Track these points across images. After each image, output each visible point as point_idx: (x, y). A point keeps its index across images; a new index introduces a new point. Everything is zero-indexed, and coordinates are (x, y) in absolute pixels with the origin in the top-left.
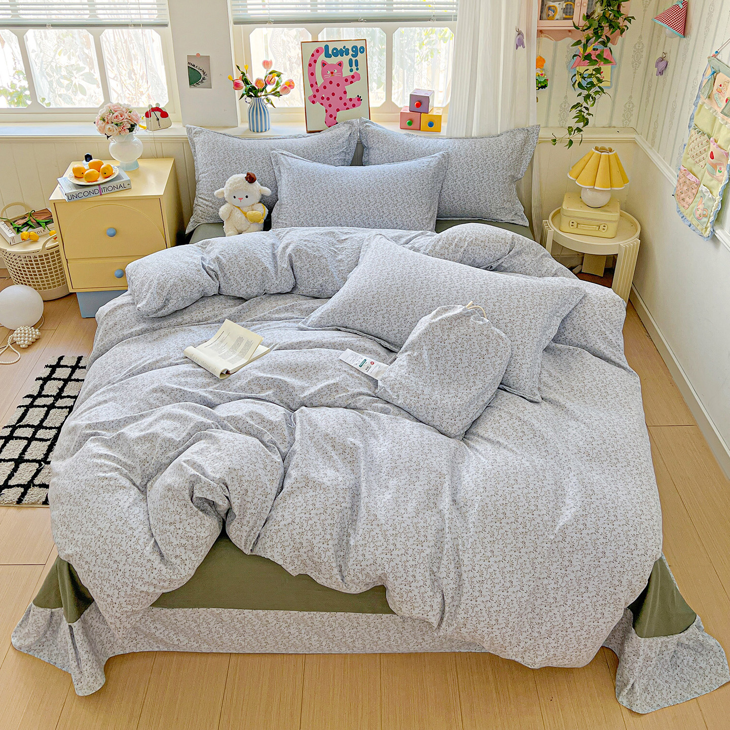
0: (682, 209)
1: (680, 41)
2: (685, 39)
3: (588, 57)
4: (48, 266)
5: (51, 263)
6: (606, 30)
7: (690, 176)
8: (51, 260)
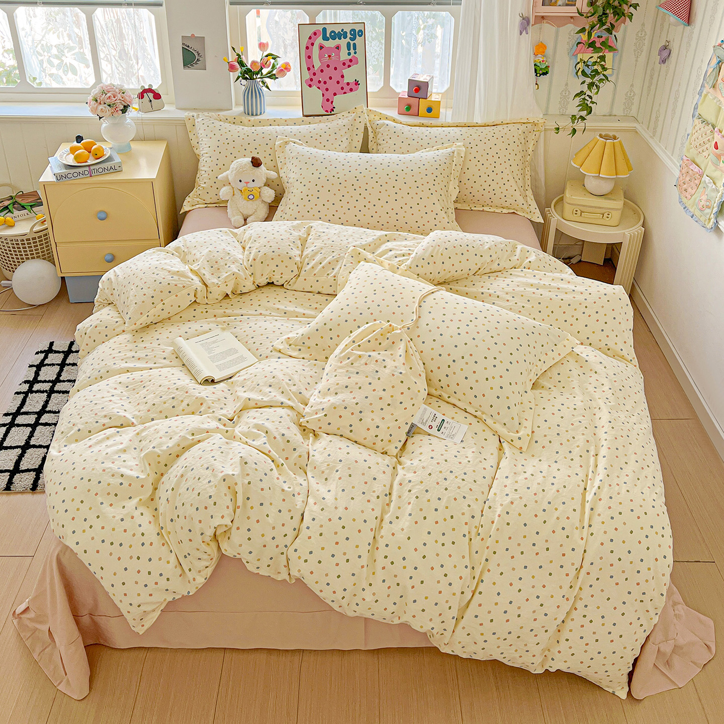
0: (684, 200)
1: (684, 29)
2: (689, 27)
3: (592, 45)
4: (36, 250)
5: (39, 247)
6: (611, 17)
7: (693, 167)
8: (38, 244)
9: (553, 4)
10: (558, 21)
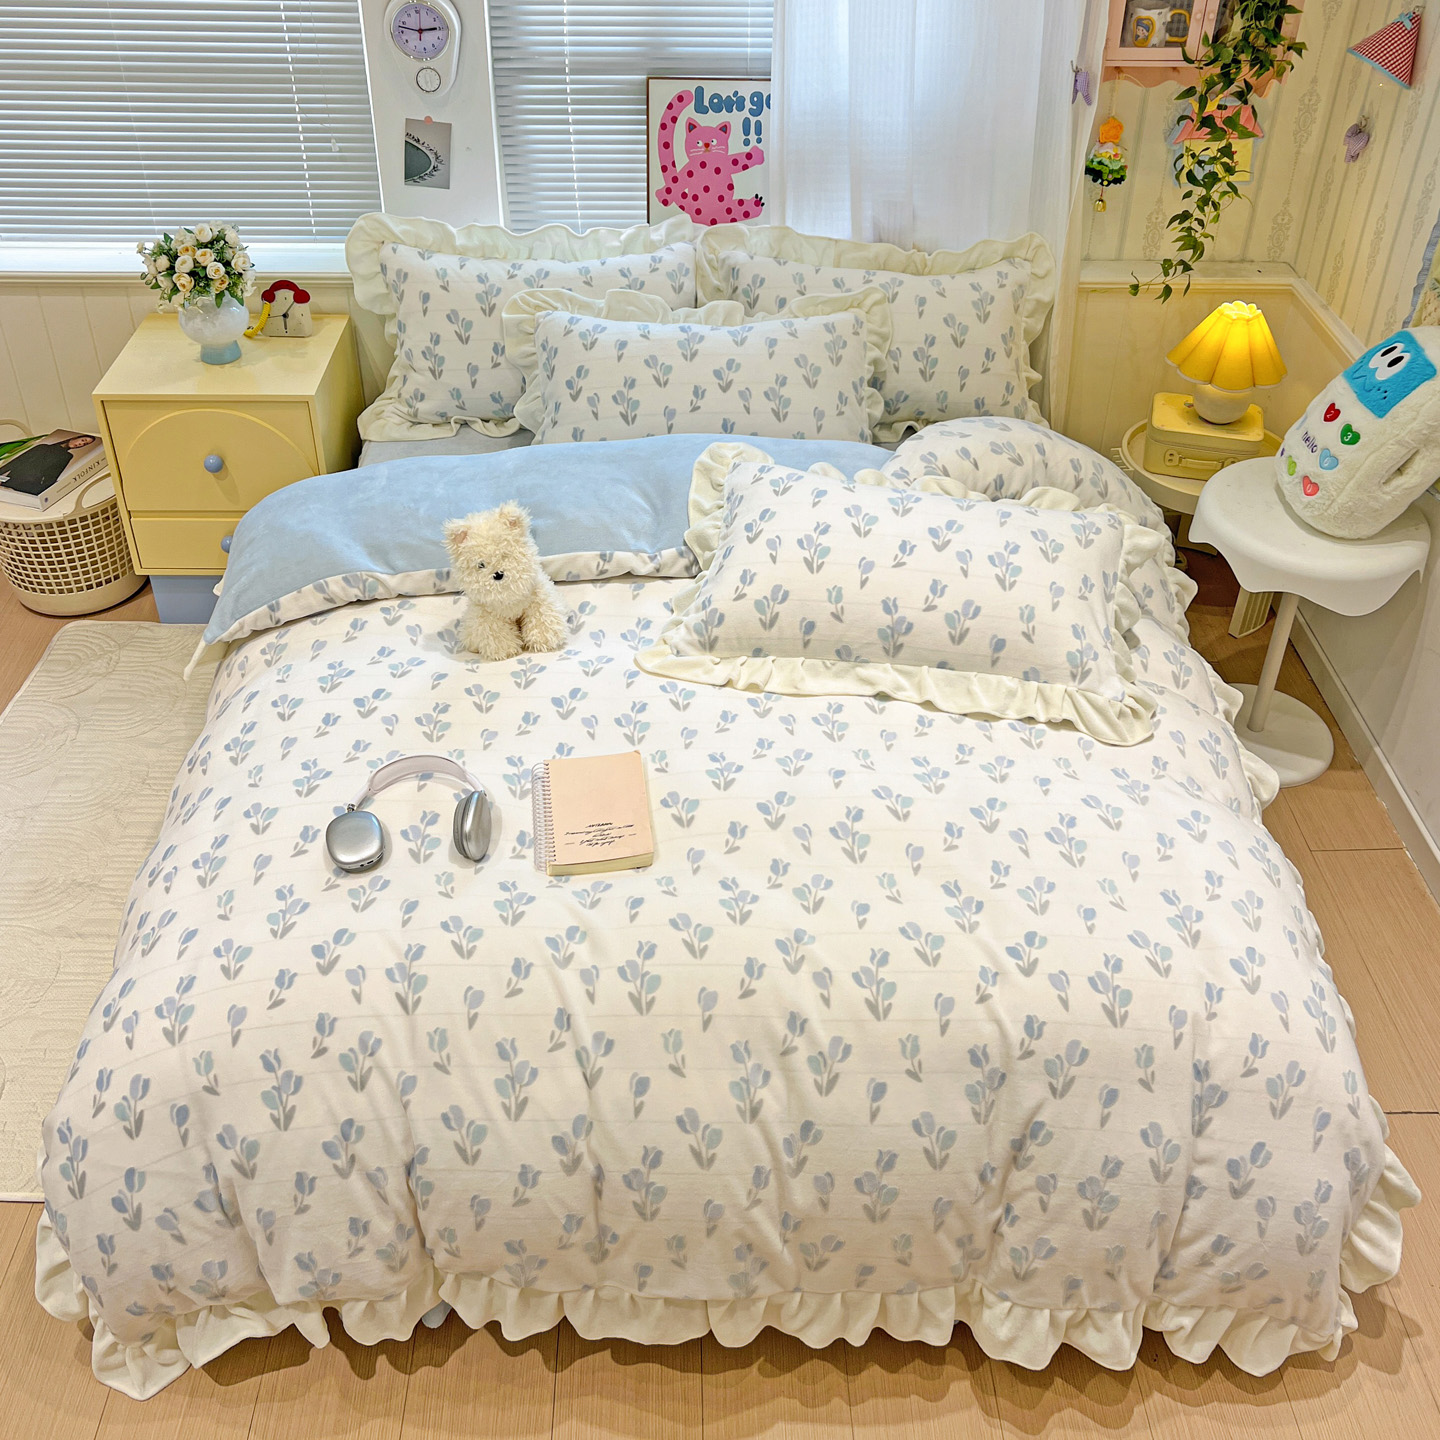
2: (1411, 92)
3: (1207, 121)
8: (92, 529)
9: (1140, 43)
10: (1147, 76)
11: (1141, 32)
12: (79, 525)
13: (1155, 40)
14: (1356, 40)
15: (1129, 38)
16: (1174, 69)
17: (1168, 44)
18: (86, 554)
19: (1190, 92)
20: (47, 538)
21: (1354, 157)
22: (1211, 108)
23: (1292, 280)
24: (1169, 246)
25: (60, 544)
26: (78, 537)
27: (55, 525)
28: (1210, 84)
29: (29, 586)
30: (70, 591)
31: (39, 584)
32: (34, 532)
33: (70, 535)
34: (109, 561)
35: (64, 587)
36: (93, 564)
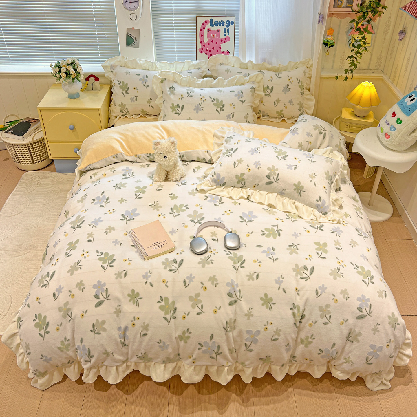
3: (358, 29)
5: (37, 148)
6: (370, 15)
8: (37, 146)
9: (339, 6)
10: (341, 16)
11: (339, 3)
12: (33, 145)
13: (343, 5)
14: (402, 6)
15: (336, 4)
16: (349, 14)
17: (347, 7)
18: (35, 153)
19: (353, 21)
20: (24, 148)
21: (401, 40)
22: (360, 25)
23: (382, 75)
24: (347, 65)
25: (28, 150)
26: (33, 148)
27: (26, 145)
28: (359, 18)
29: (19, 162)
30: (31, 164)
31: (22, 162)
32: (20, 146)
33: (31, 148)
34: (42, 155)
35: (29, 163)
36: (37, 156)
